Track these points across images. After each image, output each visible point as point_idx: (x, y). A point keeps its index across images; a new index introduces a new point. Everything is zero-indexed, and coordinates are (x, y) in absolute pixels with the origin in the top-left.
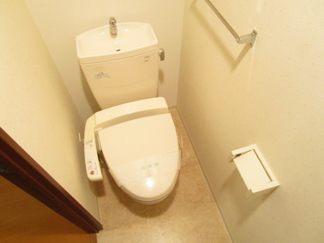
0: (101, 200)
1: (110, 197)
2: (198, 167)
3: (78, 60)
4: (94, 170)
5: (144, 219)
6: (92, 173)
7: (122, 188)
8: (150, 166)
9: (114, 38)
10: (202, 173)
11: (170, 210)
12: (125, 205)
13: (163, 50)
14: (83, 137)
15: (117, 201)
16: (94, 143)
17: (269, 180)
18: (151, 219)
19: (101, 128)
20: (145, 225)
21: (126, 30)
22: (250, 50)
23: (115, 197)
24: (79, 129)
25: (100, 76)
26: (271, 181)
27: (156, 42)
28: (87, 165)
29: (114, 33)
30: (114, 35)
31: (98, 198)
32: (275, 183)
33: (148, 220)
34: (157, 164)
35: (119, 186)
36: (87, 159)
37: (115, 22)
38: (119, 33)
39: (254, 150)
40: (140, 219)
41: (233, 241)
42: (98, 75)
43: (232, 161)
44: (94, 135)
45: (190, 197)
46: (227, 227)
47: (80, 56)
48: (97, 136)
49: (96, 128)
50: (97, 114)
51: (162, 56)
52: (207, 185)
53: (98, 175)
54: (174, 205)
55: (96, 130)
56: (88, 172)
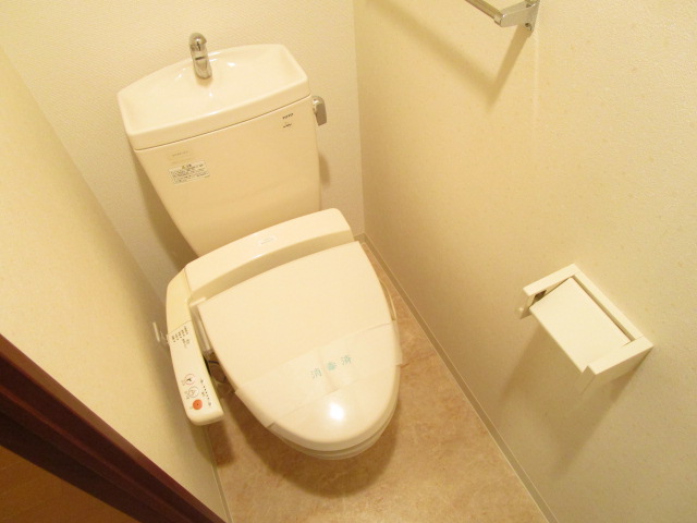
0: (226, 474)
1: (247, 462)
2: (437, 360)
3: (129, 140)
4: (200, 397)
5: (335, 500)
6: (197, 405)
7: (274, 430)
8: (332, 366)
9: (206, 85)
10: (448, 372)
11: (391, 470)
12: (285, 476)
13: (320, 99)
14: (163, 329)
15: (265, 469)
16: (192, 335)
17: (626, 340)
18: (352, 498)
19: (204, 299)
20: (338, 515)
21: (232, 65)
22: (529, 40)
23: (257, 460)
24: (153, 312)
25: (185, 173)
26: (632, 339)
27: (302, 78)
28: (183, 389)
29: (205, 75)
30: (204, 77)
31: (219, 470)
32: (642, 344)
33: (345, 502)
34: (347, 359)
35: (266, 425)
36: (180, 376)
37: (204, 41)
38: (215, 73)
39: (574, 277)
40: (325, 502)
41: (549, 516)
42: (180, 173)
43: (527, 313)
44: (189, 318)
45: (432, 431)
46: (529, 486)
47: (132, 131)
48: (196, 317)
49: (191, 299)
50: (190, 267)
51: (320, 115)
52: (465, 399)
53: (211, 408)
54: (398, 457)
55: (192, 304)
56: (188, 404)
